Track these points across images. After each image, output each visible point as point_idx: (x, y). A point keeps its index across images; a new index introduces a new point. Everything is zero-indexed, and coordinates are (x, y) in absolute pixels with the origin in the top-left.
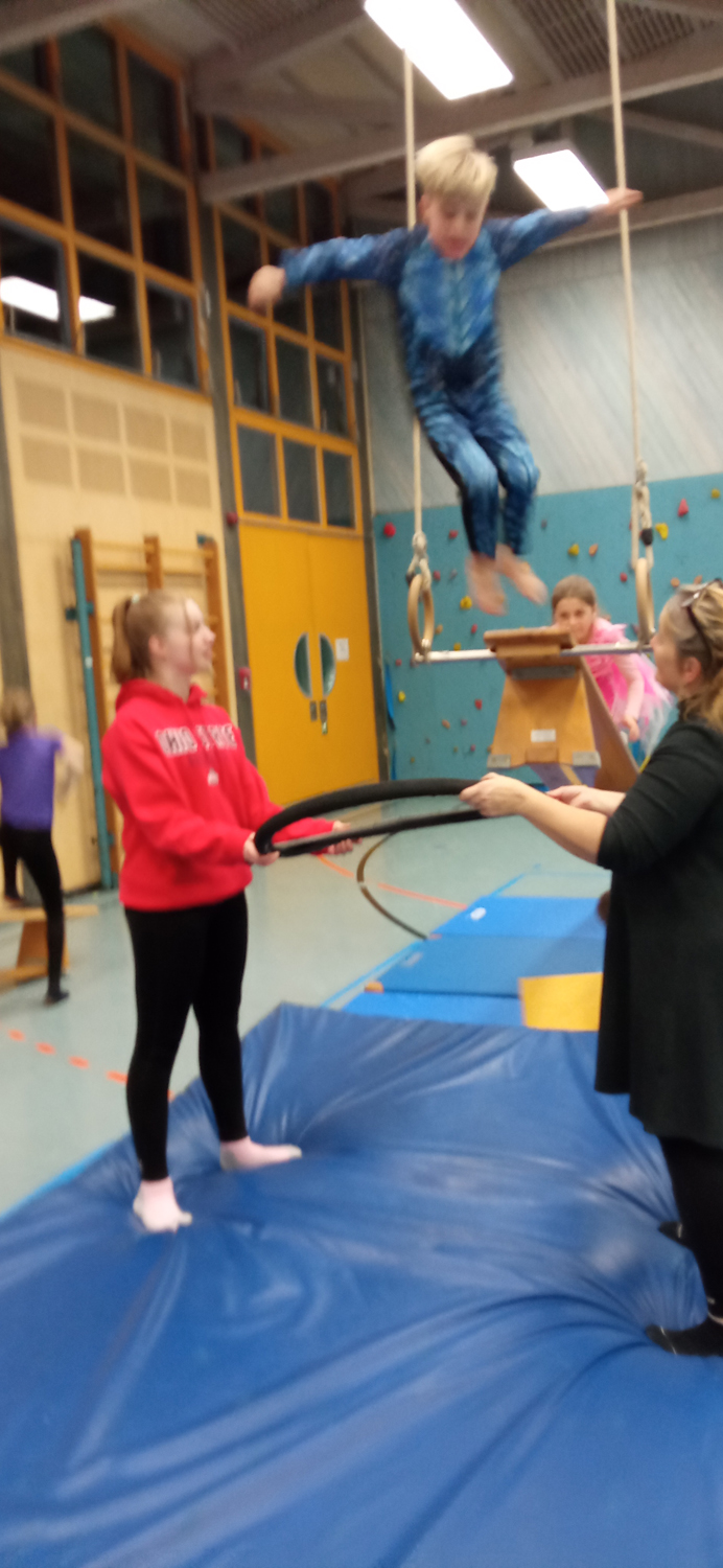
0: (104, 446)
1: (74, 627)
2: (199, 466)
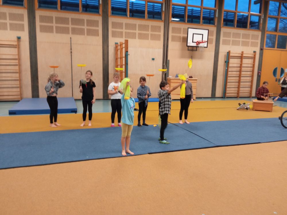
0: (237, 39)
1: (225, 63)
2: (257, 41)
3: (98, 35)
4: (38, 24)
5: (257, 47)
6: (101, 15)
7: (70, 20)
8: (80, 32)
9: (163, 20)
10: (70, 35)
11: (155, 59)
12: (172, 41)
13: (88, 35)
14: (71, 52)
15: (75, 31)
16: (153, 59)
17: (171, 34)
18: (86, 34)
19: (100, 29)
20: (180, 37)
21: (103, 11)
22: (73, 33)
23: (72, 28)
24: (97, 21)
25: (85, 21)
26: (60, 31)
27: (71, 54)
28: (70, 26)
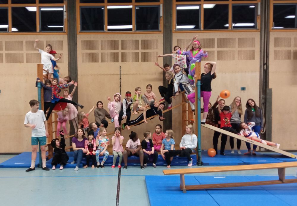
4: (80, 51)
6: (162, 32)
7: (120, 43)
8: (133, 58)
9: (258, 28)
10: (120, 63)
11: (246, 89)
12: (275, 59)
13: (143, 60)
14: (120, 86)
15: (126, 58)
16: (243, 89)
17: (272, 49)
18: (140, 60)
20: (289, 52)
21: (165, 26)
22: (123, 61)
23: (122, 54)
24: (157, 41)
25: (140, 42)
26: (107, 58)
27: (120, 88)
28: (120, 51)
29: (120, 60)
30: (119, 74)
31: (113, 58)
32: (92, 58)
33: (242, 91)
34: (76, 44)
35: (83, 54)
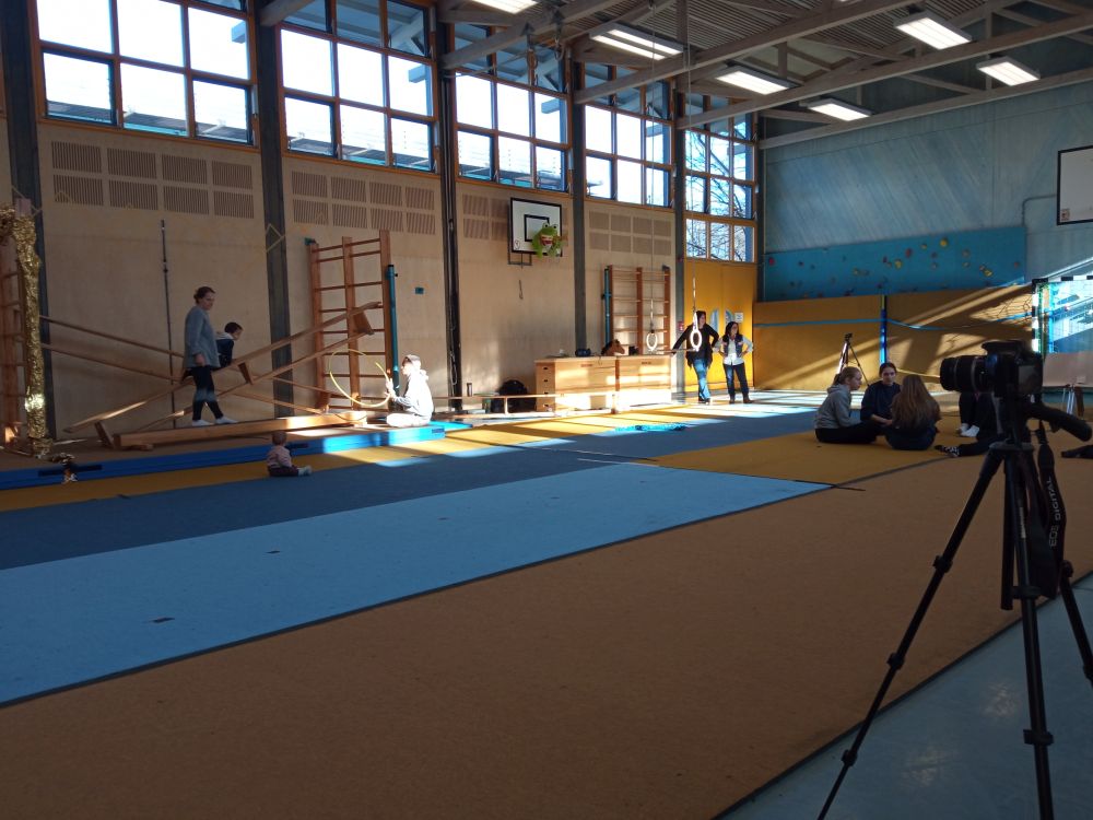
0: (624, 234)
1: (604, 301)
2: (668, 239)
3: (252, 216)
4: (47, 170)
5: (669, 254)
6: (259, 149)
7: (159, 161)
8: (194, 203)
10: (161, 213)
11: (425, 292)
12: (465, 235)
13: (218, 213)
14: (166, 271)
15: (176, 201)
18: (212, 211)
19: (257, 194)
20: (486, 224)
21: (263, 137)
22: (168, 207)
23: (166, 189)
24: (248, 169)
25: (209, 167)
26: (125, 196)
27: (166, 277)
28: (160, 182)
29: (161, 206)
30: (160, 239)
31: (141, 198)
32: (87, 193)
33: (419, 295)
34: (35, 150)
35: (58, 180)
